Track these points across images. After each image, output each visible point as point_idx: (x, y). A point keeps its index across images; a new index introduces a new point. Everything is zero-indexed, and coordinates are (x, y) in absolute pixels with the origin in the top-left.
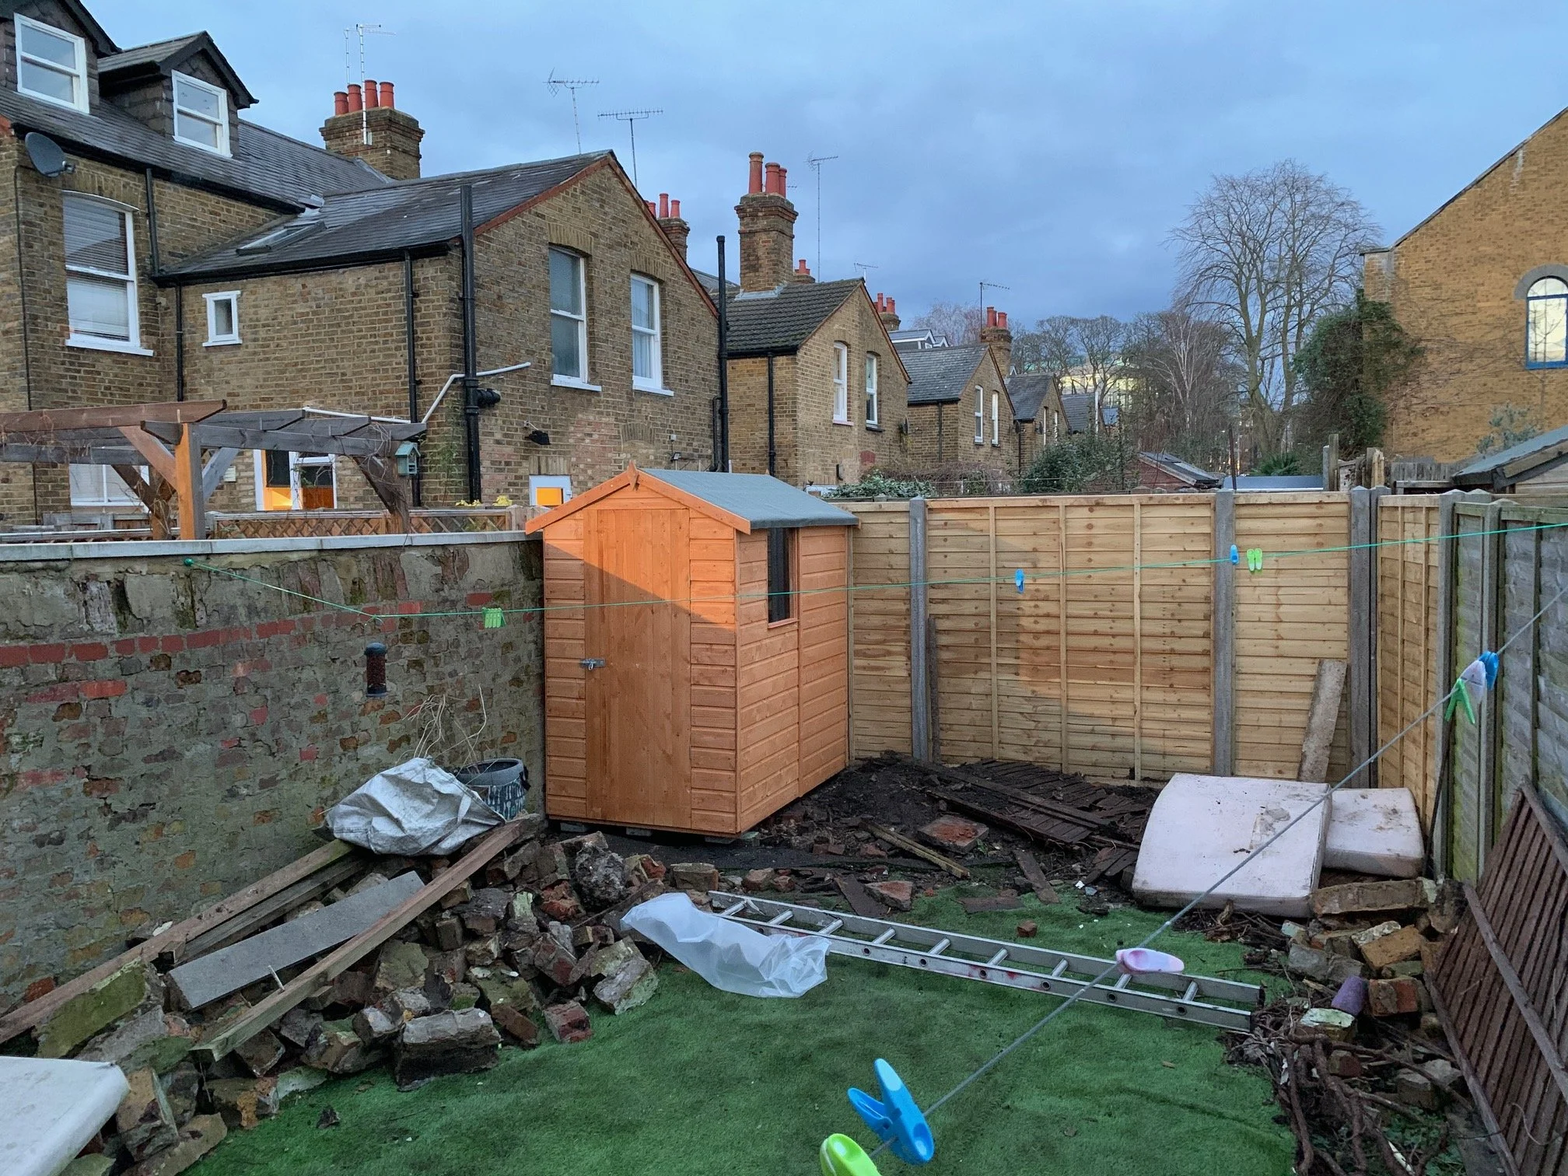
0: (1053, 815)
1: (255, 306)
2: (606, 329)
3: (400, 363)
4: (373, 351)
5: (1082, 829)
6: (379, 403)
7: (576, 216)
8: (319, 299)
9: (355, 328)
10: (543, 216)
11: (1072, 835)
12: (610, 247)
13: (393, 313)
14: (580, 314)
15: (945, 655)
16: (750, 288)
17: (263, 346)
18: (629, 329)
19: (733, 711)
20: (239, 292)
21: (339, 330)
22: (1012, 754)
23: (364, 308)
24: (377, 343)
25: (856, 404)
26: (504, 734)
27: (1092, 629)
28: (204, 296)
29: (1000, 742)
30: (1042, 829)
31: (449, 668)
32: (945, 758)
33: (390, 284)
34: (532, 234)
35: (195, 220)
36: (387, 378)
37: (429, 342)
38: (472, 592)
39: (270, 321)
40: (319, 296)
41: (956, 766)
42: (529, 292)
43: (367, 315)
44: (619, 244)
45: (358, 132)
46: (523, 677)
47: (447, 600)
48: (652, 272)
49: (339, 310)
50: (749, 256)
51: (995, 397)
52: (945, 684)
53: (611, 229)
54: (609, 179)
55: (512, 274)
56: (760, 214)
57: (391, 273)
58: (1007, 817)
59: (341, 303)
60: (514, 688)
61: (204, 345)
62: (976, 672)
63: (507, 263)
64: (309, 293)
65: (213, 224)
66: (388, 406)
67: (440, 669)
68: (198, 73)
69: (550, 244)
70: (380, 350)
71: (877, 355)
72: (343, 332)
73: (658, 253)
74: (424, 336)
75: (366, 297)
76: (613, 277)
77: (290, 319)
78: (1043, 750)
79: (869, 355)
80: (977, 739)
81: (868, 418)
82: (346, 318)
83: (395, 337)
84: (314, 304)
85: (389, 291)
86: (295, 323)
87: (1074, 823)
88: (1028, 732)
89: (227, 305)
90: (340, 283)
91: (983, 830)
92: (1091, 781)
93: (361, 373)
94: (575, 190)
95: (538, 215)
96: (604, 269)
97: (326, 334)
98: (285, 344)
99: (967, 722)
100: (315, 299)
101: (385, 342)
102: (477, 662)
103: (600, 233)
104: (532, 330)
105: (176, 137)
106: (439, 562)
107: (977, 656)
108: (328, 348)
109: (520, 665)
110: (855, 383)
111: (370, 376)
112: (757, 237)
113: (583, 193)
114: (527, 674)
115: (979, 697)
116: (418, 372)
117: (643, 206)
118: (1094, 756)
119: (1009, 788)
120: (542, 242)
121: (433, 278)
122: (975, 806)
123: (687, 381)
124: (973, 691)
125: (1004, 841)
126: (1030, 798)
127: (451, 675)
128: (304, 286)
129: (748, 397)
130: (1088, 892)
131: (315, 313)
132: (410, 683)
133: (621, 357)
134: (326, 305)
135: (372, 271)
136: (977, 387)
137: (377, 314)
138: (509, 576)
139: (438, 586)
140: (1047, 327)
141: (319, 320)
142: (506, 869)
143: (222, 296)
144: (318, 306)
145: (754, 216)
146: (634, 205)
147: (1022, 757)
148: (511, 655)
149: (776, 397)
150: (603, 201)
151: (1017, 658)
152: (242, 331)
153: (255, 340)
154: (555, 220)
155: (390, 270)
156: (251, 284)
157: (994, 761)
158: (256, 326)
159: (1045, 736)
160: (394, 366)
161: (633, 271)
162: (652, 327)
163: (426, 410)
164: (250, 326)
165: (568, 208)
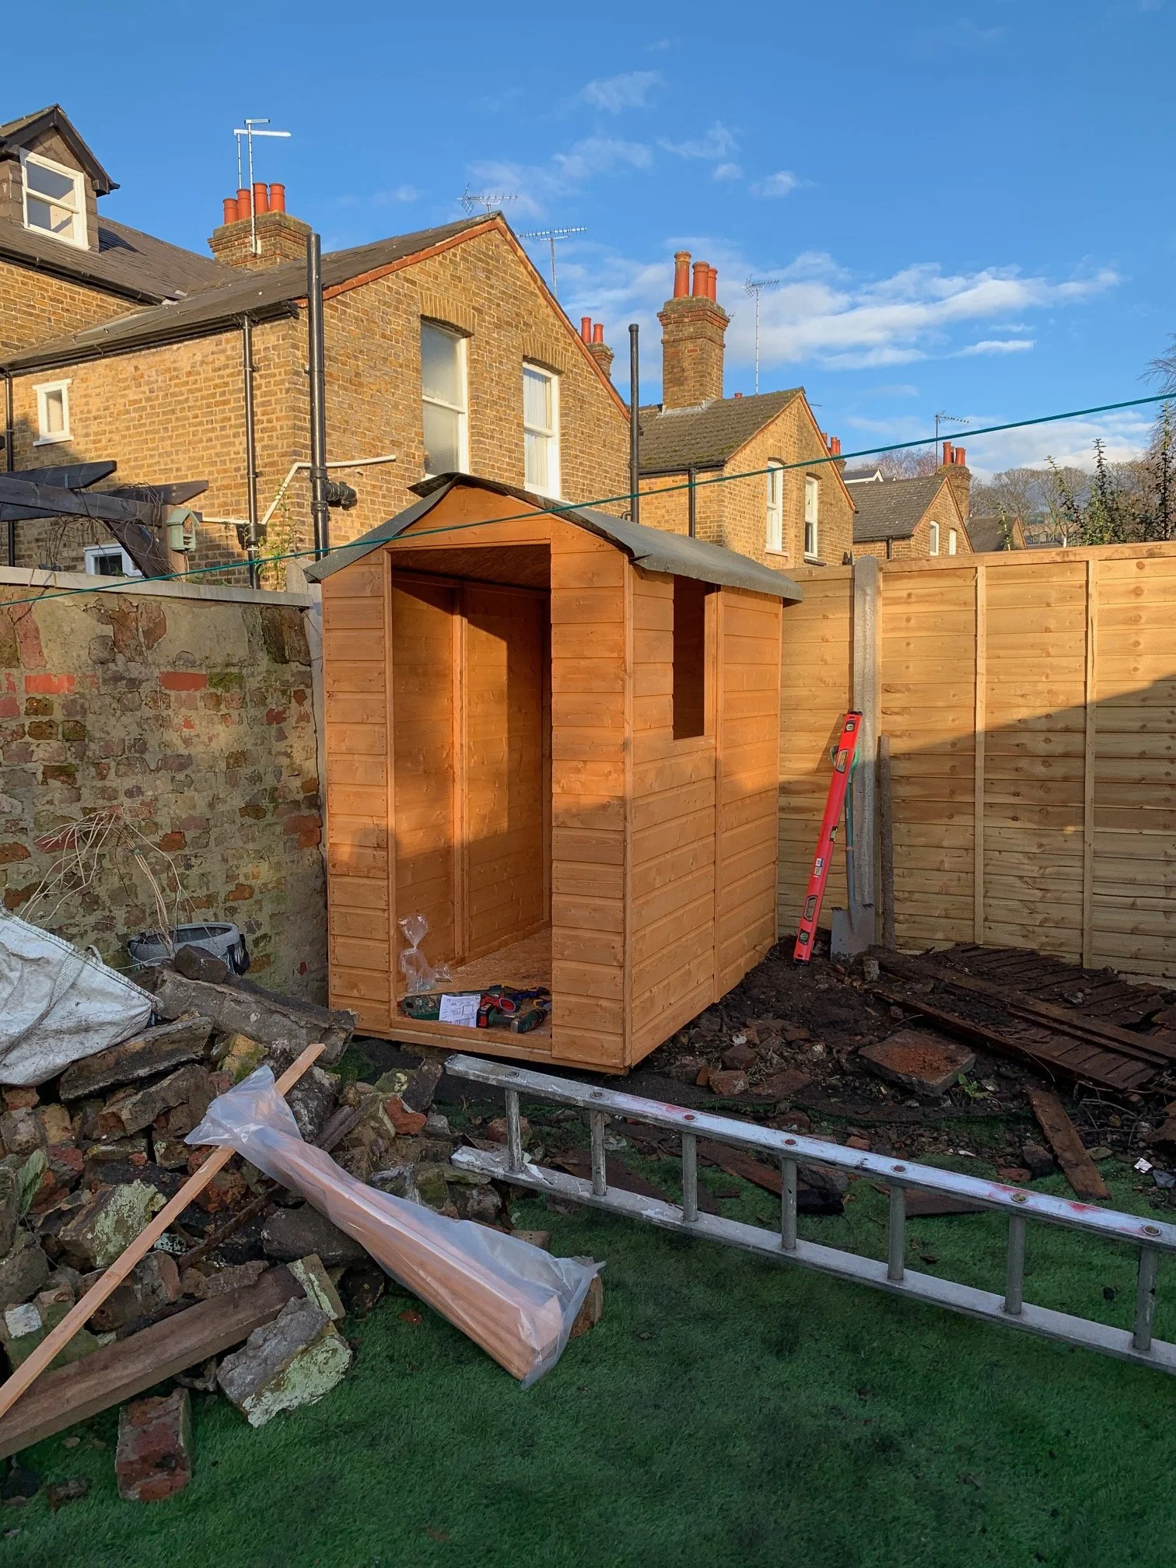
0: (1087, 1038)
1: (85, 396)
2: (492, 423)
3: (238, 453)
4: (210, 440)
5: (1141, 1065)
6: (216, 502)
7: (456, 286)
8: (152, 382)
9: (190, 414)
10: (413, 283)
11: (1124, 1074)
12: (498, 327)
13: (232, 392)
14: (460, 405)
15: (904, 791)
16: (674, 405)
17: (95, 442)
18: (520, 425)
19: (620, 870)
20: (69, 381)
21: (173, 417)
22: (1006, 937)
23: (200, 390)
24: (213, 430)
25: (792, 532)
26: (232, 887)
27: (1137, 749)
28: (35, 387)
29: (986, 919)
30: (1069, 1062)
31: (129, 783)
32: (901, 941)
33: (228, 358)
34: (399, 302)
35: (34, 307)
36: (225, 471)
37: (270, 425)
38: (170, 669)
39: (102, 413)
40: (152, 379)
41: (917, 953)
42: (395, 371)
43: (203, 398)
44: (509, 324)
45: (246, 240)
46: (265, 803)
47: (122, 678)
48: (549, 361)
49: (174, 395)
50: (673, 367)
51: (953, 535)
52: (900, 832)
53: (498, 305)
54: (497, 246)
55: (373, 348)
56: (686, 320)
57: (229, 346)
58: (1010, 1040)
59: (176, 385)
60: (248, 820)
61: (35, 444)
62: (951, 816)
63: (368, 333)
64: (142, 376)
65: (54, 313)
66: (225, 504)
67: (107, 783)
68: (52, 153)
69: (423, 317)
70: (217, 438)
71: (818, 478)
72: (177, 419)
73: (556, 339)
74: (265, 418)
75: (203, 376)
76: (501, 363)
77: (122, 408)
78: (1053, 932)
79: (808, 478)
80: (953, 913)
81: (807, 550)
82: (179, 402)
83: (233, 422)
84: (146, 388)
85: (226, 367)
86: (128, 412)
87: (1124, 1054)
88: (1031, 908)
89: (57, 396)
90: (175, 362)
91: (967, 1058)
92: (1132, 981)
93: (197, 467)
94: (455, 255)
95: (407, 280)
96: (490, 352)
97: (160, 423)
98: (116, 437)
99: (937, 890)
100: (148, 383)
101: (223, 428)
102: (180, 776)
103: (486, 309)
104: (398, 417)
105: (26, 225)
106: (108, 618)
107: (953, 792)
108: (162, 439)
109: (258, 787)
110: (792, 507)
111: (207, 470)
112: (682, 347)
113: (464, 259)
114: (273, 799)
115: (955, 853)
116: (258, 462)
117: (539, 282)
118: (1134, 944)
119: (1006, 990)
120: (412, 314)
121: (275, 348)
122: (954, 1018)
123: (590, 492)
124: (945, 843)
125: (999, 1076)
126: (1042, 1008)
127: (130, 794)
128: (136, 368)
129: (667, 521)
130: (1161, 1181)
131: (148, 399)
132: (51, 802)
133: (510, 457)
134: (160, 389)
135: (208, 344)
136: (933, 523)
137: (214, 395)
138: (241, 652)
139: (104, 655)
140: (1005, 480)
141: (153, 407)
142: (125, 1115)
143: (52, 386)
144: (151, 391)
145: (679, 322)
146: (529, 279)
147: (1019, 943)
148: (245, 771)
149: (698, 520)
150: (490, 272)
151: (1016, 794)
152: (74, 426)
153: (87, 435)
154: (429, 289)
155: (228, 341)
156: (82, 368)
157: (977, 948)
158: (87, 419)
159: (1056, 912)
160: (233, 456)
161: (525, 358)
162: (550, 427)
163: (266, 508)
164: (80, 420)
165: (445, 275)
